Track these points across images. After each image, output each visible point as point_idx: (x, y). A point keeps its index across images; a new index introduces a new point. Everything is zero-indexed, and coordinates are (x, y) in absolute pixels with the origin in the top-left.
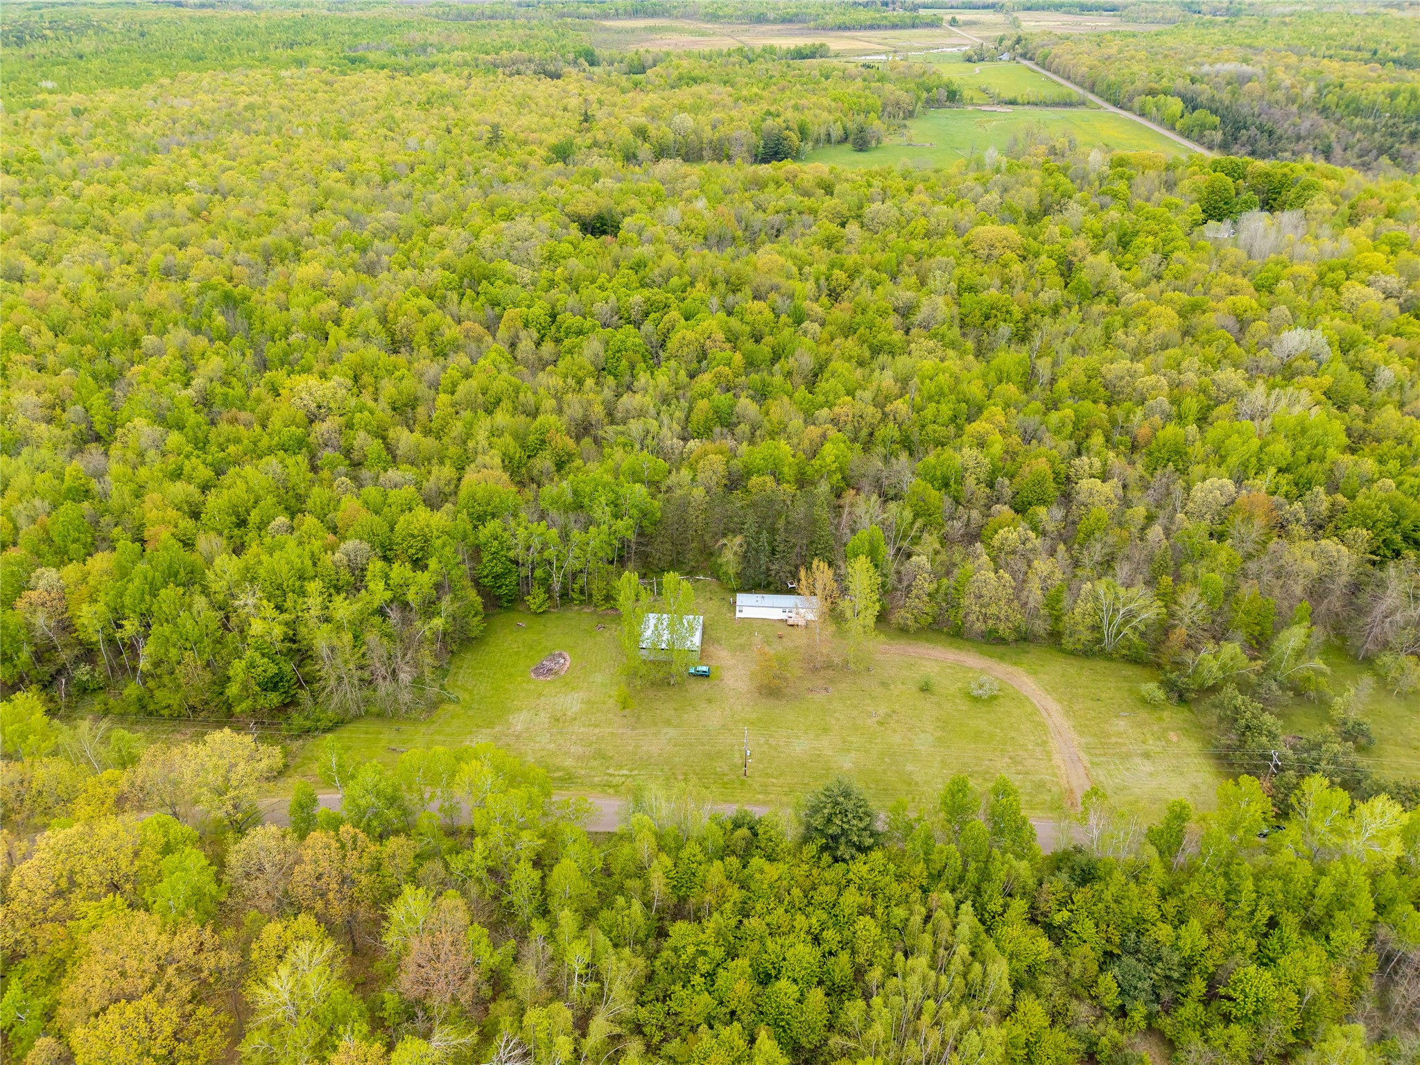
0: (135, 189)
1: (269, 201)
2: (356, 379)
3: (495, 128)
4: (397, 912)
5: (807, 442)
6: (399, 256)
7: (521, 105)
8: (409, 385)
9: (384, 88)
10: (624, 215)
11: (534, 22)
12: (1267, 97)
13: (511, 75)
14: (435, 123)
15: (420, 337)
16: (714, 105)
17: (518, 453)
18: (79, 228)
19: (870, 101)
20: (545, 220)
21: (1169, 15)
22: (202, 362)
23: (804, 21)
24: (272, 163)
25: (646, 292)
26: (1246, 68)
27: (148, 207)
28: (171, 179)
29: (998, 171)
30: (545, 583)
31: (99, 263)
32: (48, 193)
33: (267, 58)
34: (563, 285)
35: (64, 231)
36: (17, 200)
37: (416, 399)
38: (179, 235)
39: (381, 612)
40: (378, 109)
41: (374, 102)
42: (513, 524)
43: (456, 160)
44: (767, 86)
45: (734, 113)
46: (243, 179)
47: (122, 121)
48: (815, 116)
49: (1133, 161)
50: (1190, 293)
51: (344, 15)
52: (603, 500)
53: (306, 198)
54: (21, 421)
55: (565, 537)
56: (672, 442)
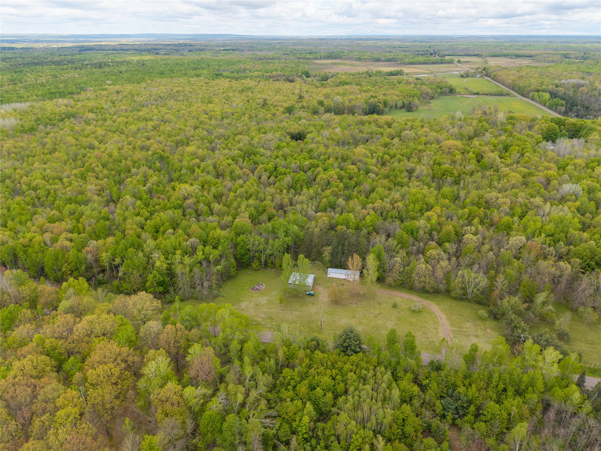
0: (134, 119)
1: (180, 124)
2: (203, 187)
3: (265, 100)
4: (191, 351)
5: (361, 215)
6: (223, 145)
7: (277, 92)
8: (221, 189)
9: (227, 85)
10: (308, 133)
11: (288, 61)
12: (590, 93)
13: (275, 81)
14: (244, 98)
15: (227, 173)
16: (351, 93)
17: (255, 214)
18: (114, 132)
19: (415, 92)
20: (278, 134)
21: (555, 59)
22: (150, 178)
23: (396, 61)
24: (183, 111)
25: (311, 161)
26: (582, 81)
27: (138, 126)
28: (147, 116)
29: (460, 120)
30: (259, 259)
31: (120, 144)
32: (105, 120)
33: (186, 74)
34: (281, 157)
35: (109, 133)
36: (94, 122)
37: (223, 194)
38: (148, 136)
39: (200, 263)
40: (223, 93)
41: (223, 90)
42: (249, 236)
43: (249, 112)
44: (374, 86)
45: (359, 96)
46: (172, 117)
47: (133, 96)
48: (392, 98)
49: (517, 117)
50: (529, 169)
51: (217, 58)
52: (282, 230)
53: (193, 124)
54: (89, 194)
55: (267, 243)
56: (311, 212)
